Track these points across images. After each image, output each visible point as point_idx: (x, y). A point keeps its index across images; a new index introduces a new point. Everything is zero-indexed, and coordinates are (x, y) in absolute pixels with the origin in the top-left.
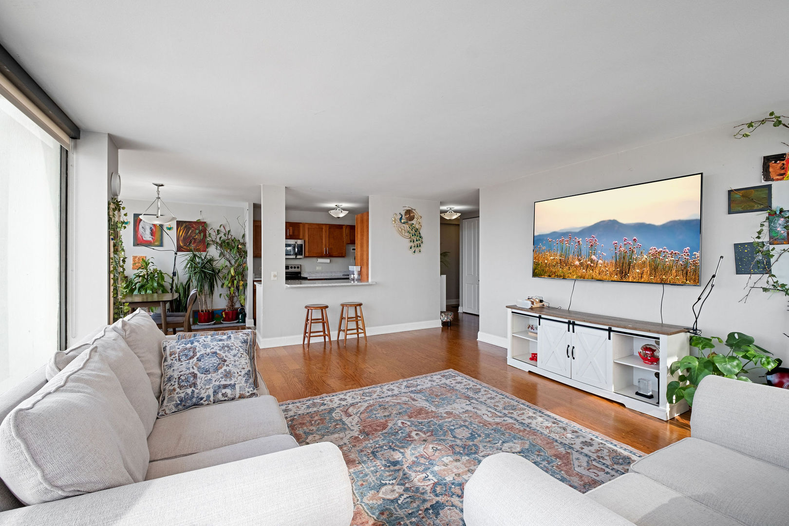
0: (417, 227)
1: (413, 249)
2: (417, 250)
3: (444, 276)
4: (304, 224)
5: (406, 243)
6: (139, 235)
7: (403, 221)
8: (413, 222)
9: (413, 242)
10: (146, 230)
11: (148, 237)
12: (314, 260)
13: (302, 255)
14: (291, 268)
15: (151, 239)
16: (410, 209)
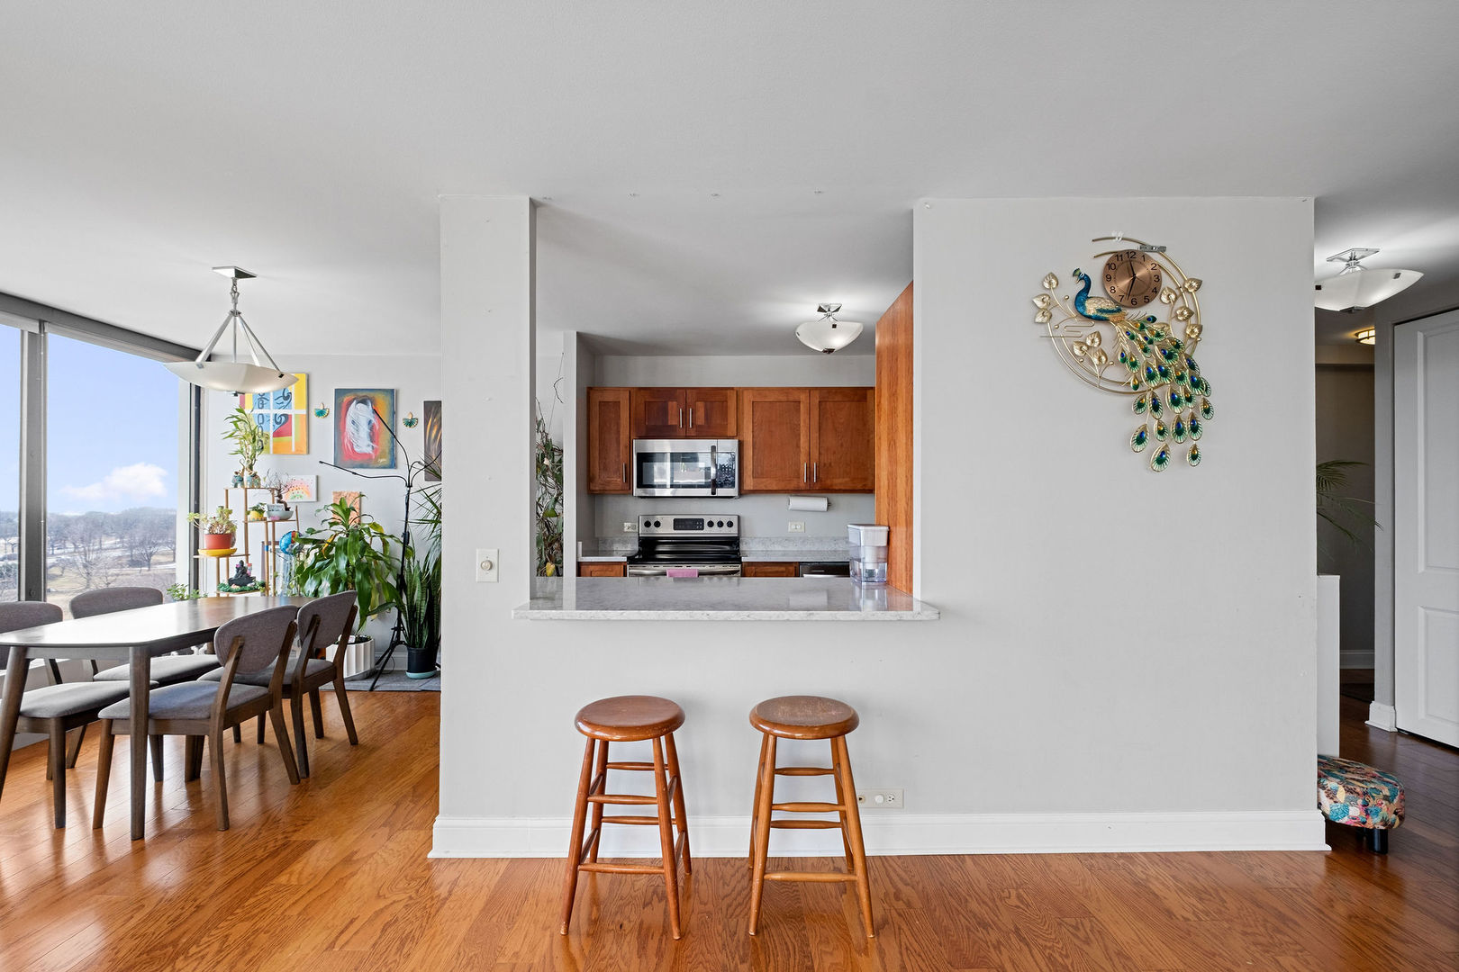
0: (1177, 331)
1: (1154, 445)
2: (1177, 448)
3: (1335, 580)
4: (738, 392)
5: (1119, 416)
6: (346, 441)
7: (1091, 308)
8: (1153, 309)
9: (1156, 407)
10: (361, 429)
11: (363, 445)
12: (780, 500)
13: (733, 486)
14: (711, 524)
15: (369, 450)
16: (1135, 247)
